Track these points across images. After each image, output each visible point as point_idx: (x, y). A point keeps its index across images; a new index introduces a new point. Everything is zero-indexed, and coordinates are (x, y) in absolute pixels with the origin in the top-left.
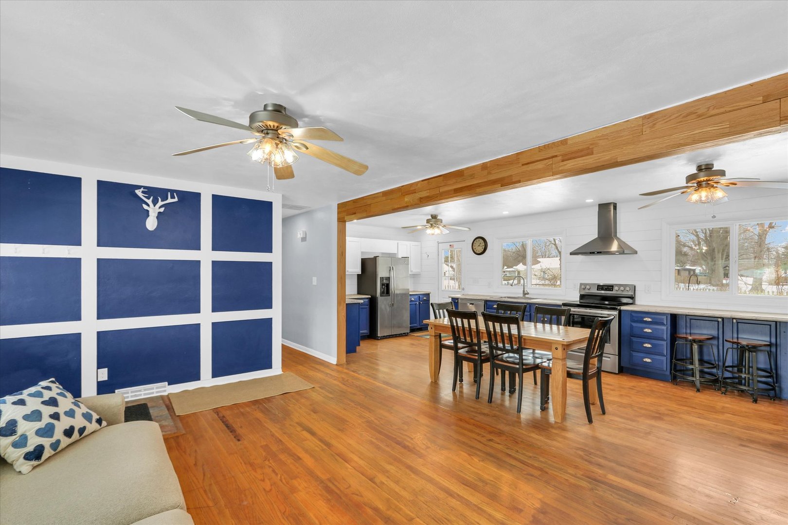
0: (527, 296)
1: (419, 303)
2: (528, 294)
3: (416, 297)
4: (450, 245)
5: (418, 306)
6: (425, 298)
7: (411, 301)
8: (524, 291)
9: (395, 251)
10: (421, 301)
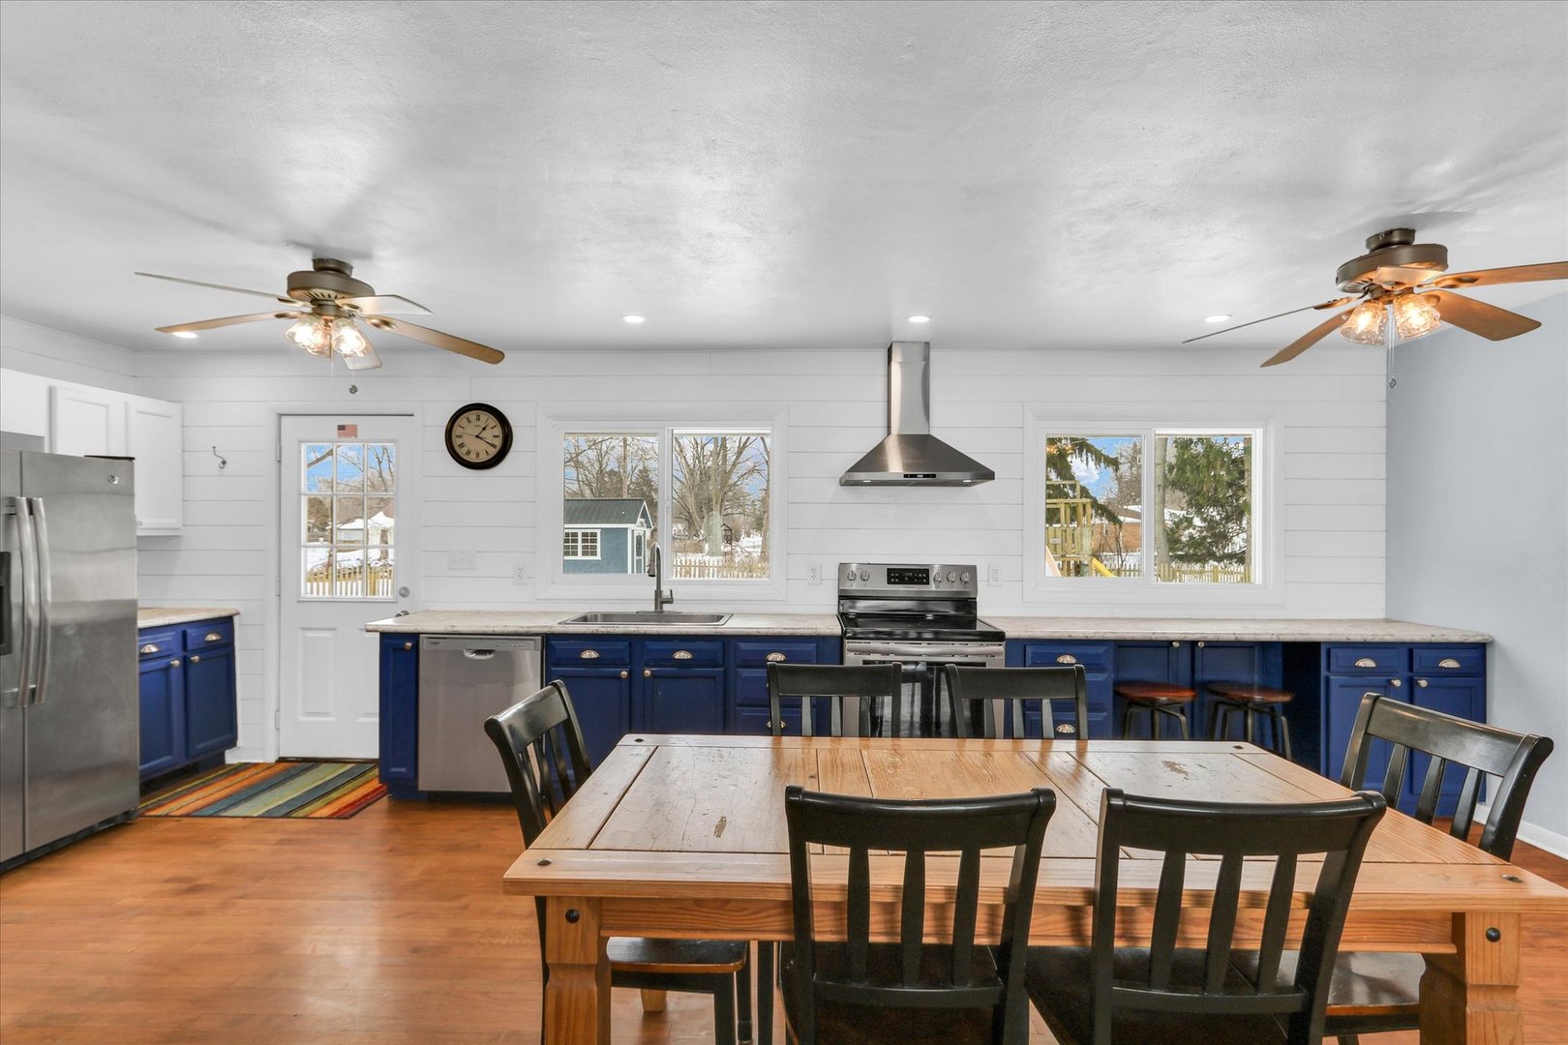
0: (667, 607)
1: (186, 662)
2: (670, 601)
3: (168, 636)
4: (341, 428)
5: (176, 678)
6: (212, 637)
7: (145, 657)
8: (658, 593)
9: (39, 429)
10: (195, 652)
